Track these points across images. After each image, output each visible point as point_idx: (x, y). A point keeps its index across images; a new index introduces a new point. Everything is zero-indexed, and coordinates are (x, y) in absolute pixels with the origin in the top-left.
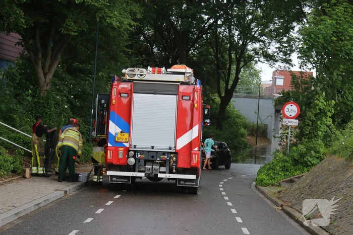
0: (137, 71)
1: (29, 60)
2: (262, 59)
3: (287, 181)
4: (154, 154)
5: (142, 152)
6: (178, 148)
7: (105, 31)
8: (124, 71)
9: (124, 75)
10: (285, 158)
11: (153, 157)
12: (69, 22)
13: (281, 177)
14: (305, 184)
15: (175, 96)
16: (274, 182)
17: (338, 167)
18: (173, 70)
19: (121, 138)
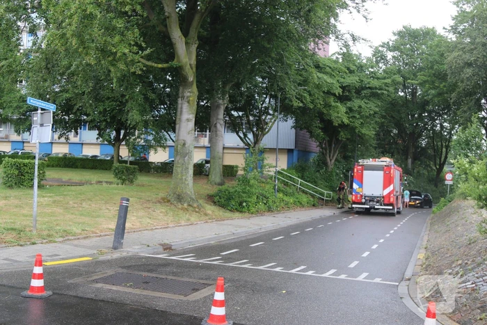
0: (365, 161)
1: (323, 153)
4: (373, 198)
5: (368, 197)
6: (384, 194)
7: (361, 136)
8: (359, 161)
12: (342, 133)
15: (383, 172)
18: (381, 160)
19: (358, 190)
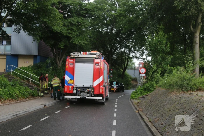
0: (76, 54)
2: (135, 58)
3: (142, 97)
4: (84, 89)
5: (79, 88)
6: (94, 86)
8: (71, 54)
9: (71, 55)
10: (141, 88)
11: (84, 90)
13: (139, 96)
14: (148, 100)
15: (93, 64)
16: (137, 98)
17: (162, 93)
18: (91, 53)
19: (70, 82)
